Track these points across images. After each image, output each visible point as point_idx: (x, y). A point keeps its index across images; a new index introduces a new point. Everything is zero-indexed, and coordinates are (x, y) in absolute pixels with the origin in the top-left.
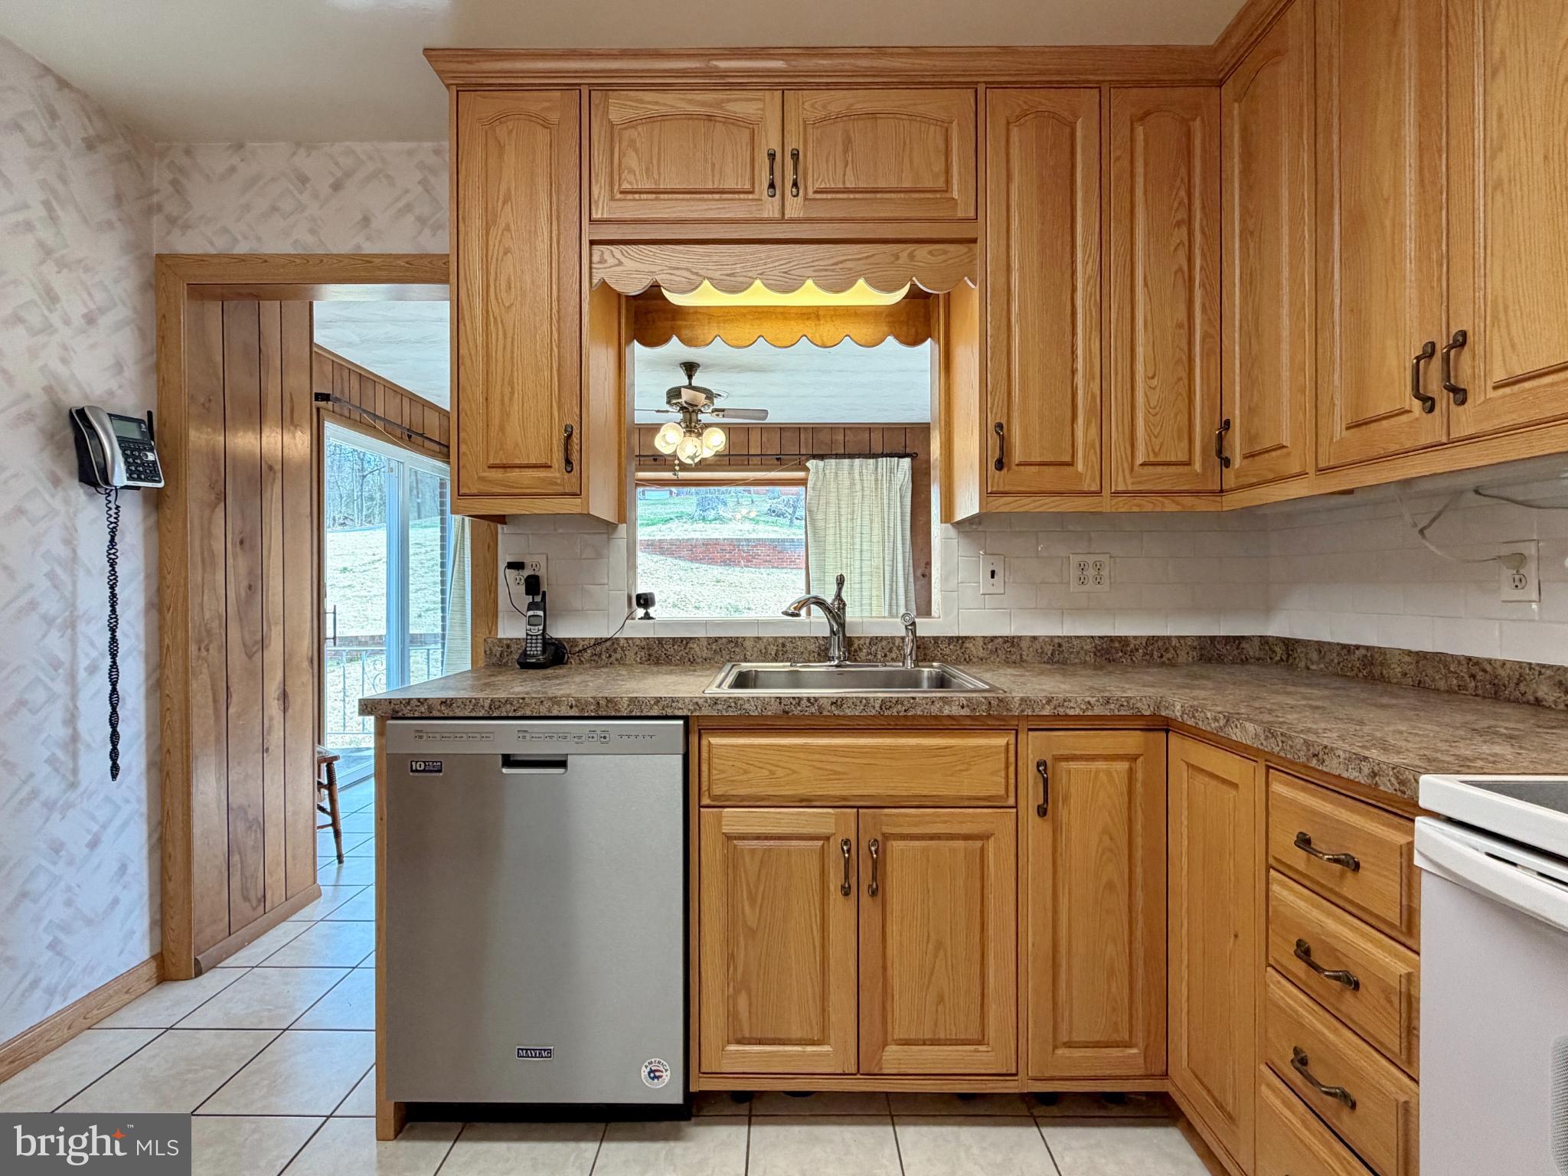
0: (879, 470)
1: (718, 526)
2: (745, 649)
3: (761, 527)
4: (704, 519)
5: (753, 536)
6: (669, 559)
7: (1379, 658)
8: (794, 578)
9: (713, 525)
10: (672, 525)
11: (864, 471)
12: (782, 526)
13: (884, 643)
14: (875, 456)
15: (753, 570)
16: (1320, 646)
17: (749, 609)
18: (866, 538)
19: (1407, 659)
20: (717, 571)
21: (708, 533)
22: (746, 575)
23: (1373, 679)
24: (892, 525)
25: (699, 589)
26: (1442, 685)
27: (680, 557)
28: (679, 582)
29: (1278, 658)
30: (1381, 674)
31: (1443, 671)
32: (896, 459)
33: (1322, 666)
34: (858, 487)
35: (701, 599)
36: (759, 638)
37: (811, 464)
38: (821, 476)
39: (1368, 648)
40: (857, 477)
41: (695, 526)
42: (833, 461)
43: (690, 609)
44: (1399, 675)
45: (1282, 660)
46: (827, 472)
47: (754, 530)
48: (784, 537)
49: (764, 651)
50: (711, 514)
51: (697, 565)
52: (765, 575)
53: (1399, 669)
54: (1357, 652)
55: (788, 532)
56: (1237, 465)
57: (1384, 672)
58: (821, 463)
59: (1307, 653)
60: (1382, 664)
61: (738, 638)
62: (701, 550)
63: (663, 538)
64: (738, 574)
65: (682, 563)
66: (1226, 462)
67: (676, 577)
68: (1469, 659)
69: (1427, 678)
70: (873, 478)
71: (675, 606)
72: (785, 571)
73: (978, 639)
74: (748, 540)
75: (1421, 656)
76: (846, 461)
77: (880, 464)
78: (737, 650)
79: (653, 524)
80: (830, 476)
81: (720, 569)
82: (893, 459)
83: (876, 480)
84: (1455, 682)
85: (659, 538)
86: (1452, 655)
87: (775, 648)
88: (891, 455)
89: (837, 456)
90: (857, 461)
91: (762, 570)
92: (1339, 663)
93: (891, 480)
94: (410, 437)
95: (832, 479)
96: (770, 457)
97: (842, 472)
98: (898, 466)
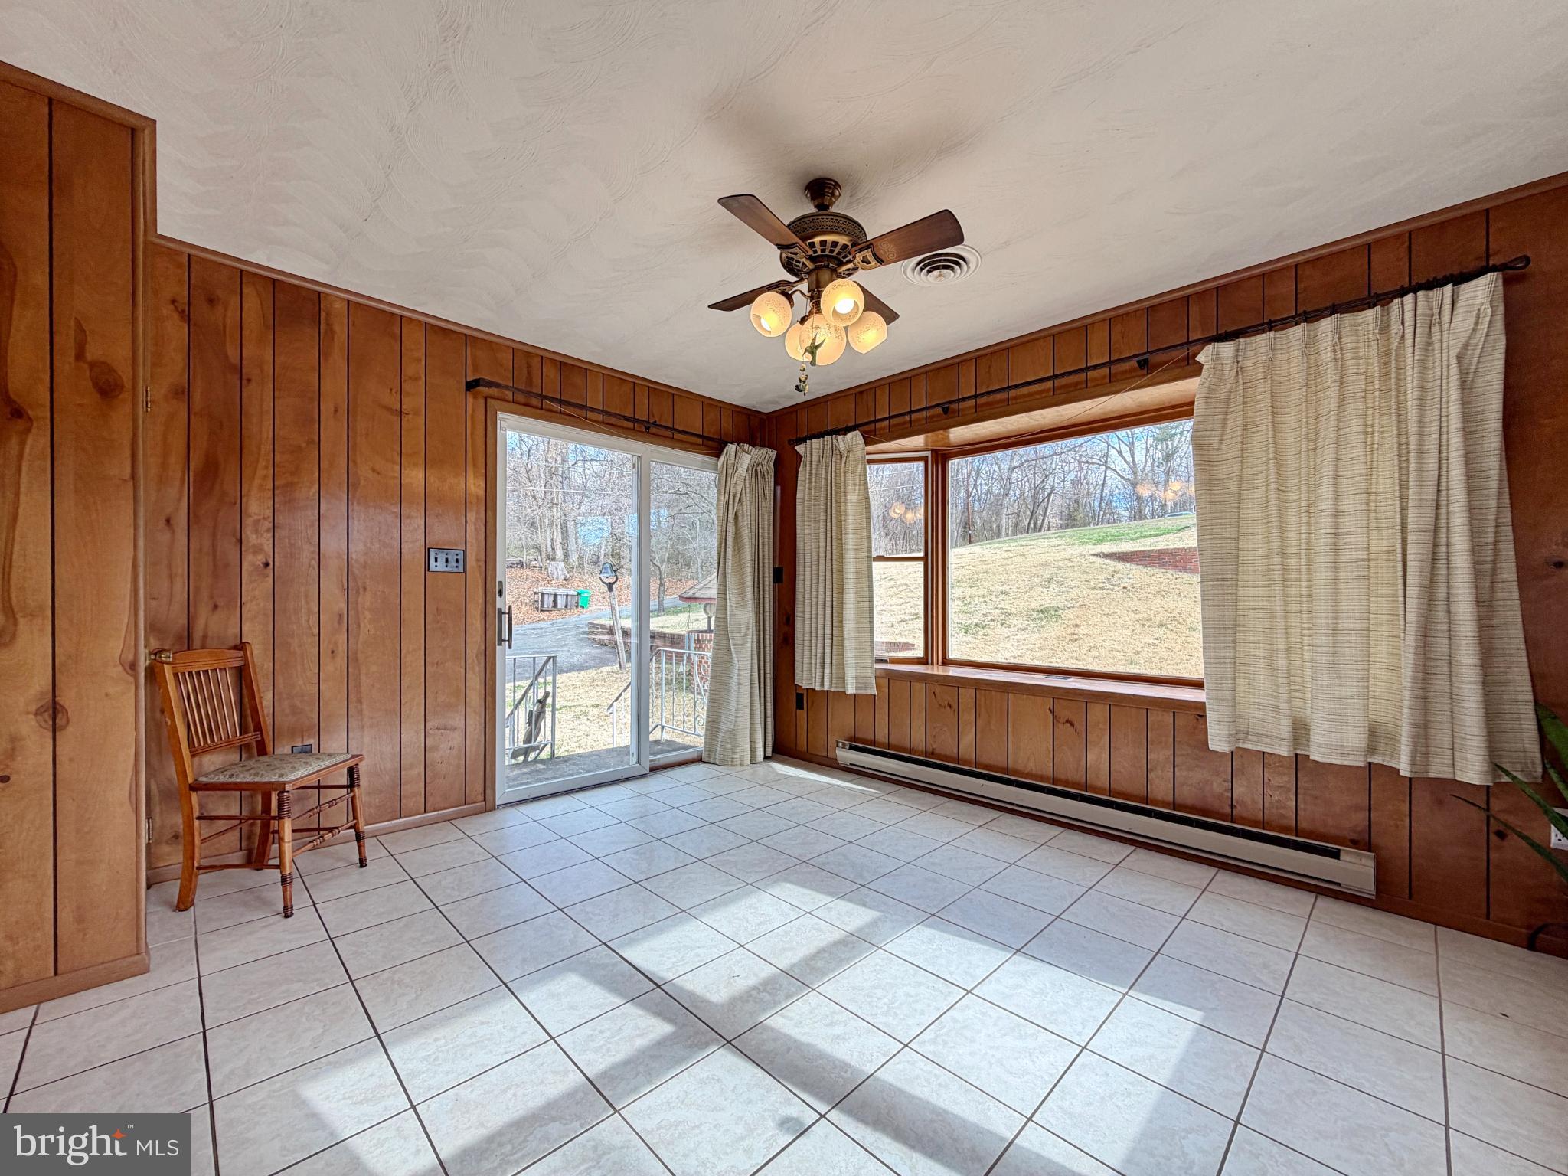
11: (1348, 340)
14: (1382, 299)
32: (1448, 287)
34: (1330, 378)
37: (1207, 355)
38: (1232, 375)
40: (1327, 356)
46: (1249, 362)
58: (1228, 348)
70: (1374, 351)
80: (1255, 369)
83: (1384, 353)
88: (1430, 285)
93: (1430, 342)
94: (648, 428)
95: (1261, 376)
96: (1126, 366)
97: (1285, 357)
98: (1453, 303)
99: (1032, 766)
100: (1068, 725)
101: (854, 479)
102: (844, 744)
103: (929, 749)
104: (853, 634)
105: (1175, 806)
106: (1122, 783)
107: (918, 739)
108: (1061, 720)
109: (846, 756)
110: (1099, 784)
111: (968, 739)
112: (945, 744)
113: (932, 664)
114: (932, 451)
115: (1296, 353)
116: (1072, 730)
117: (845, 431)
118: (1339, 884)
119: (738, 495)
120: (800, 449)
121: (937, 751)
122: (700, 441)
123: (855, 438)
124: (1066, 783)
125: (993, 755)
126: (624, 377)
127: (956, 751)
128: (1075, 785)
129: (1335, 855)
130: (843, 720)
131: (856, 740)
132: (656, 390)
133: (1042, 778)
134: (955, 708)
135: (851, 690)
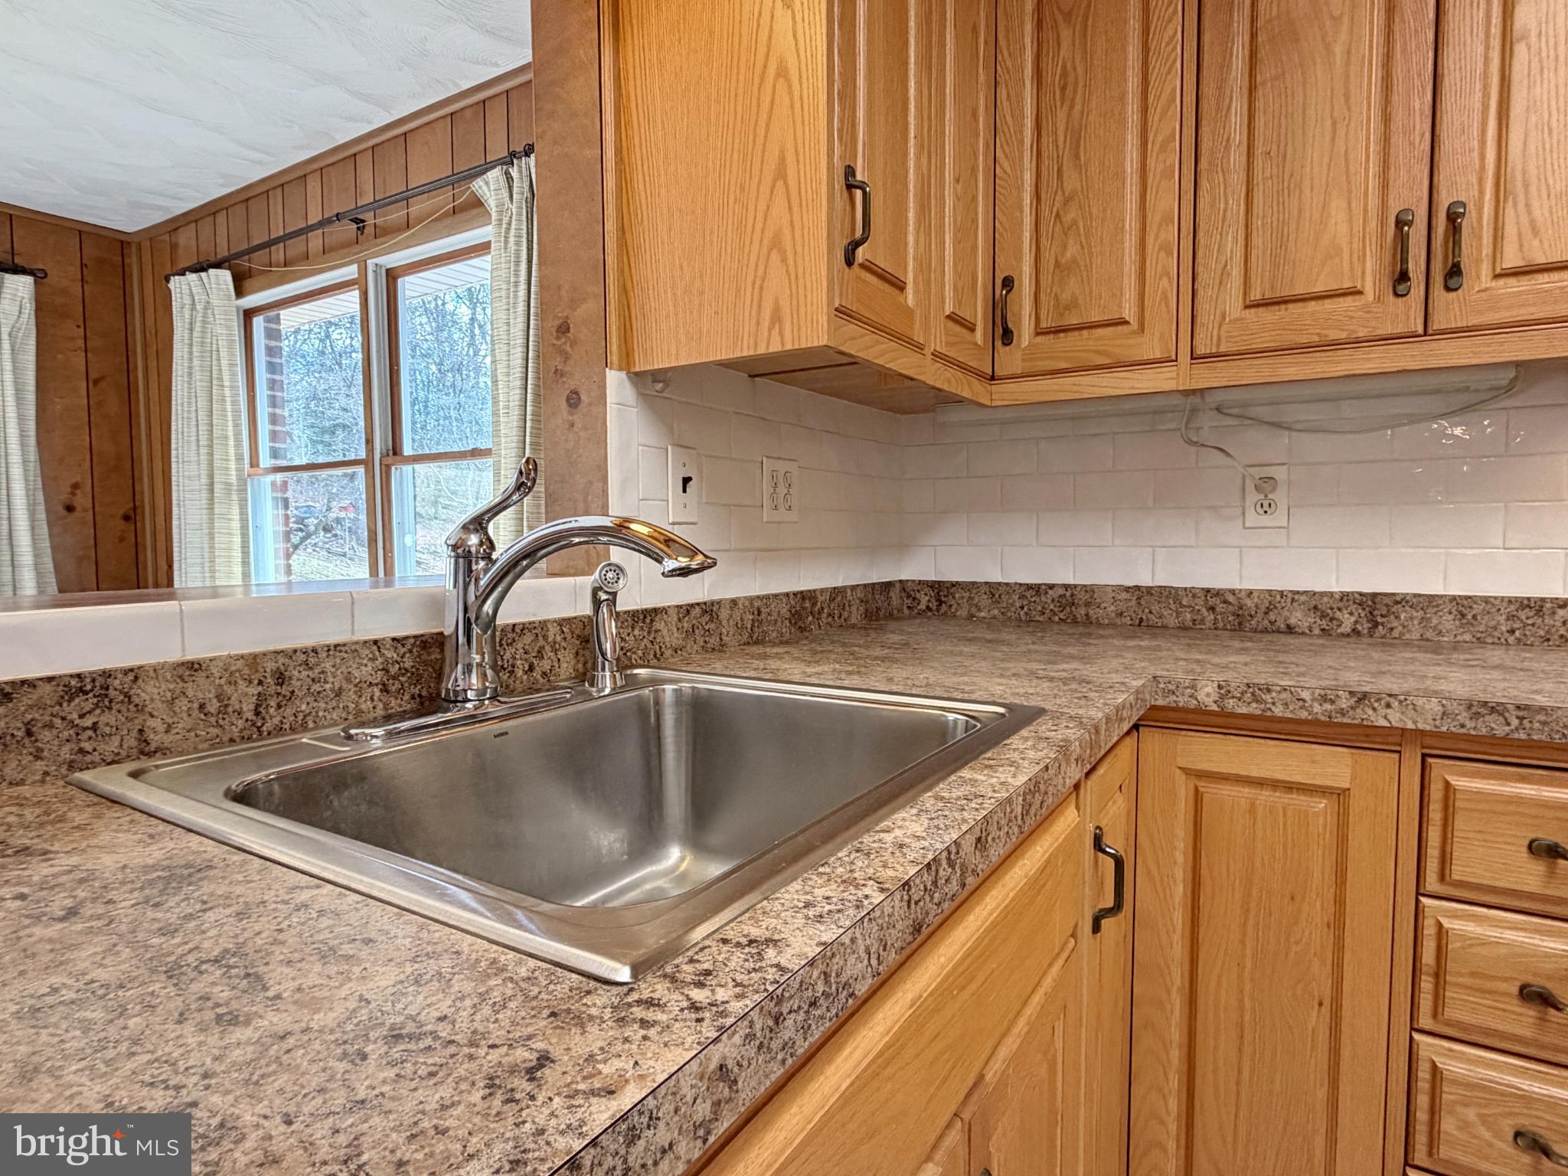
2: (140, 709)
7: (1083, 597)
13: (528, 638)
16: (993, 590)
19: (1124, 595)
23: (1075, 621)
26: (1172, 621)
29: (923, 606)
30: (1087, 615)
31: (1173, 606)
33: (996, 612)
36: (194, 667)
39: (1066, 587)
44: (1113, 615)
45: (928, 608)
49: (213, 707)
53: (1113, 608)
54: (1050, 592)
56: (1025, 343)
57: (1091, 612)
59: (971, 598)
60: (1087, 604)
61: (107, 674)
66: (1007, 336)
68: (1208, 591)
69: (1150, 616)
73: (670, 611)
75: (1139, 592)
78: (107, 718)
84: (1189, 616)
86: (1186, 589)
87: (254, 690)
92: (1022, 608)
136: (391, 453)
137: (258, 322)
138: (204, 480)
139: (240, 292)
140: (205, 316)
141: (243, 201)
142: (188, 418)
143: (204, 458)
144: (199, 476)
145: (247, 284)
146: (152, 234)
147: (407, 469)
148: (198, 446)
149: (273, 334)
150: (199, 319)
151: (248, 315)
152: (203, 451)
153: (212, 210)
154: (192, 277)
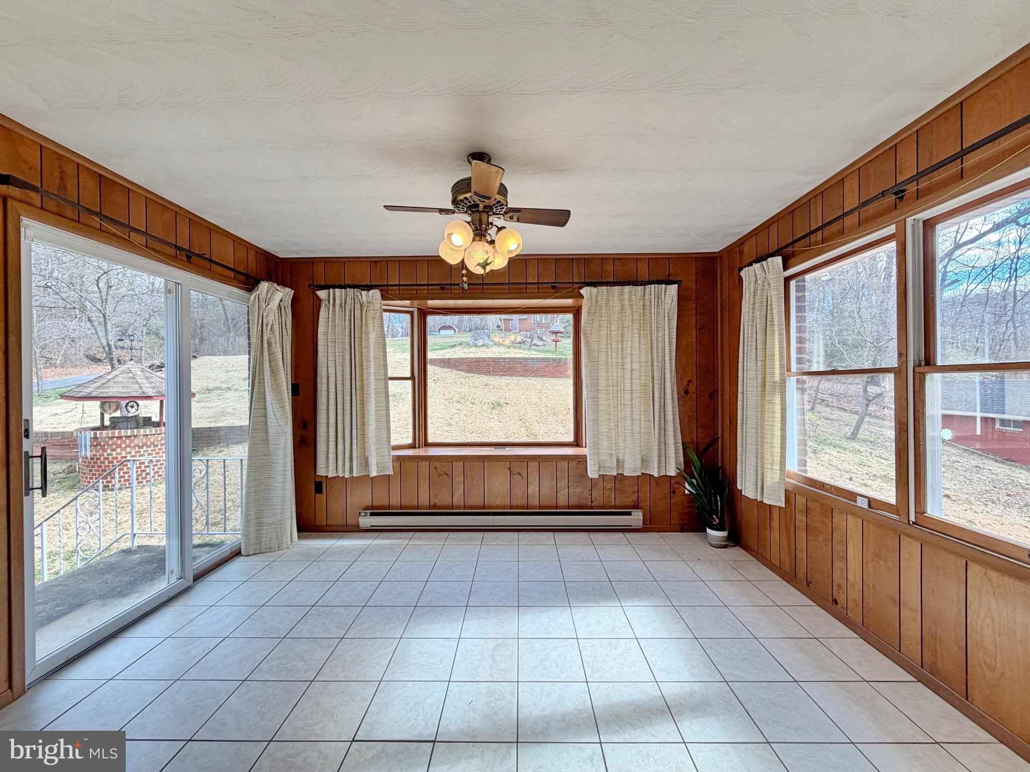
0: (647, 296)
1: (485, 350)
3: (511, 350)
4: (476, 346)
5: (507, 356)
6: (454, 371)
8: (534, 382)
9: (481, 349)
10: (457, 349)
11: (633, 297)
12: (525, 349)
14: (643, 283)
15: (508, 377)
17: (507, 404)
18: (636, 358)
20: (485, 378)
21: (479, 354)
22: (503, 381)
24: (660, 346)
25: (473, 391)
27: (461, 369)
28: (460, 386)
32: (664, 285)
34: (628, 311)
35: (475, 397)
37: (584, 291)
38: (594, 303)
40: (627, 302)
41: (471, 350)
42: (604, 289)
43: (468, 404)
46: (599, 298)
47: (507, 352)
48: (527, 356)
50: (480, 342)
51: (472, 375)
52: (516, 381)
55: (529, 353)
58: (594, 290)
62: (474, 365)
63: (450, 357)
64: (499, 380)
65: (462, 373)
67: (458, 382)
70: (642, 303)
71: (458, 402)
72: (528, 378)
74: (504, 358)
76: (617, 289)
77: (647, 291)
79: (444, 349)
80: (602, 302)
81: (487, 377)
82: (660, 286)
83: (644, 306)
85: (448, 357)
88: (659, 282)
89: (608, 284)
90: (627, 288)
91: (514, 378)
93: (658, 305)
94: (189, 258)
95: (604, 305)
96: (546, 286)
97: (612, 298)
98: (665, 292)
99: (498, 502)
100: (518, 475)
101: (374, 323)
102: (365, 513)
103: (432, 504)
104: (374, 434)
105: (569, 508)
106: (545, 501)
107: (424, 499)
108: (514, 473)
109: (367, 521)
110: (534, 504)
111: (458, 494)
112: (444, 498)
113: (419, 447)
114: (418, 308)
115: (616, 298)
116: (520, 477)
117: (368, 288)
118: (631, 526)
119: (270, 325)
120: (322, 294)
121: (438, 504)
122: (232, 274)
123: (376, 294)
124: (518, 507)
125: (475, 499)
126: (167, 205)
127: (451, 502)
128: (522, 507)
129: (629, 514)
130: (363, 496)
131: (373, 507)
132: (195, 221)
133: (504, 507)
134: (450, 475)
135: (374, 473)
136: (923, 363)
137: (793, 283)
138: (760, 381)
139: (786, 267)
140: (763, 286)
141: (790, 213)
142: (751, 345)
143: (759, 367)
144: (757, 378)
145: (792, 261)
146: (729, 250)
147: (938, 376)
148: (756, 361)
149: (801, 289)
150: (760, 288)
151: (787, 280)
152: (759, 363)
153: (767, 225)
154: (757, 266)
